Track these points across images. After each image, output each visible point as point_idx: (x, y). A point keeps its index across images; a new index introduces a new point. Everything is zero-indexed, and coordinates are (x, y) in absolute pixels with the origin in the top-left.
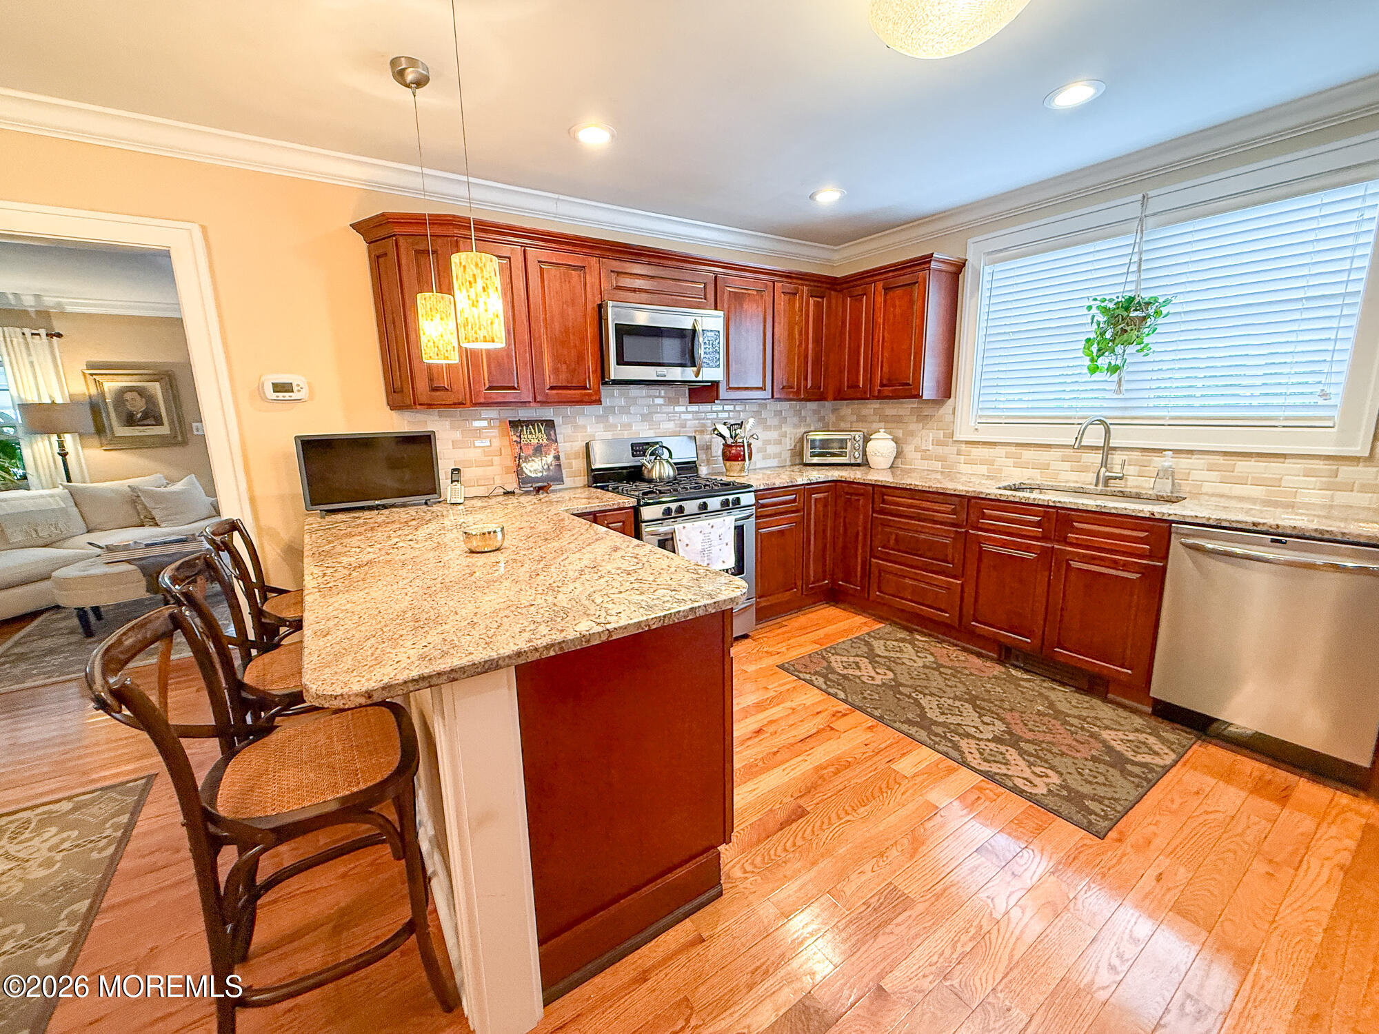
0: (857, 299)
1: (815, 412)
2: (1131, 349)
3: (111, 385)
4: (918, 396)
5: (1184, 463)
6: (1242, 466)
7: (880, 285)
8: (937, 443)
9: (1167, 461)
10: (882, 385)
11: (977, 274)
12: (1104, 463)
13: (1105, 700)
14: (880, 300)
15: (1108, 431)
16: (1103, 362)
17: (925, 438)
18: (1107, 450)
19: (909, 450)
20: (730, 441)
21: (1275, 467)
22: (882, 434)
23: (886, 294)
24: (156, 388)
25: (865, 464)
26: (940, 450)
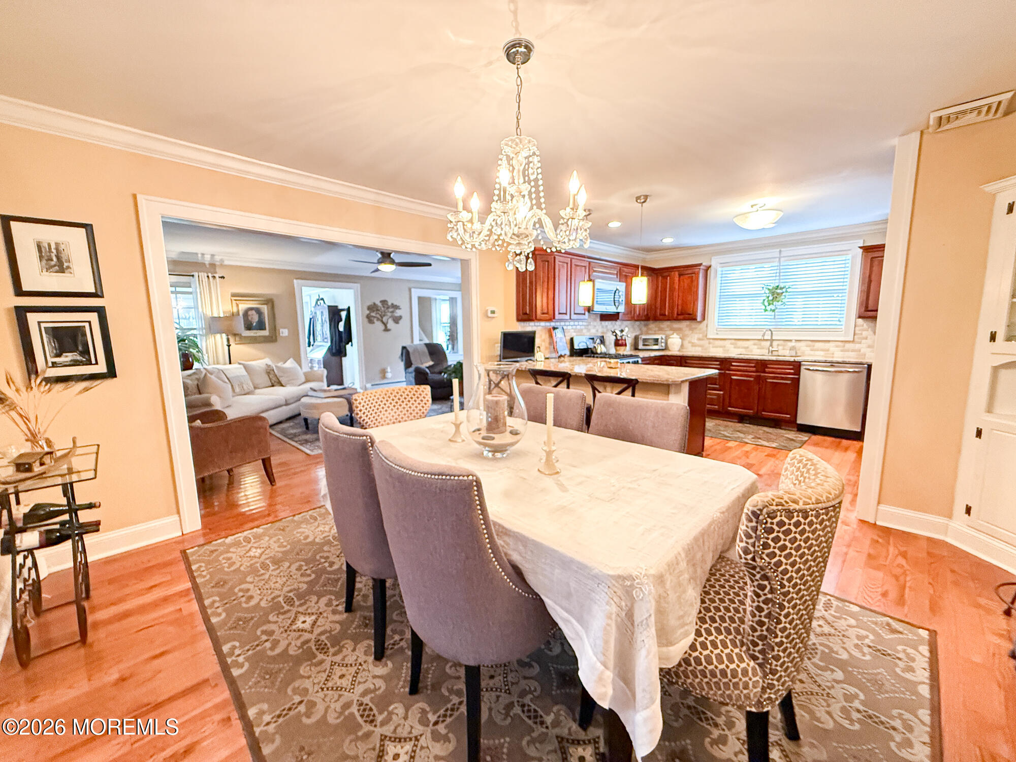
0: (665, 278)
1: (639, 326)
2: (780, 303)
3: (243, 306)
4: (695, 319)
5: (798, 345)
6: (817, 345)
7: (677, 273)
8: (699, 339)
9: (793, 344)
10: (678, 314)
11: (716, 271)
12: (771, 345)
13: (781, 428)
14: (677, 279)
15: (772, 333)
16: (768, 308)
17: (694, 337)
18: (772, 340)
19: (686, 343)
20: (619, 338)
21: (827, 345)
22: (675, 335)
23: (679, 277)
24: (265, 309)
25: (666, 348)
26: (701, 343)
